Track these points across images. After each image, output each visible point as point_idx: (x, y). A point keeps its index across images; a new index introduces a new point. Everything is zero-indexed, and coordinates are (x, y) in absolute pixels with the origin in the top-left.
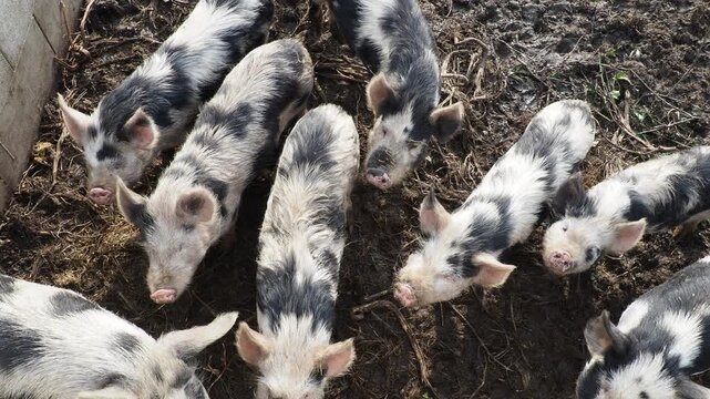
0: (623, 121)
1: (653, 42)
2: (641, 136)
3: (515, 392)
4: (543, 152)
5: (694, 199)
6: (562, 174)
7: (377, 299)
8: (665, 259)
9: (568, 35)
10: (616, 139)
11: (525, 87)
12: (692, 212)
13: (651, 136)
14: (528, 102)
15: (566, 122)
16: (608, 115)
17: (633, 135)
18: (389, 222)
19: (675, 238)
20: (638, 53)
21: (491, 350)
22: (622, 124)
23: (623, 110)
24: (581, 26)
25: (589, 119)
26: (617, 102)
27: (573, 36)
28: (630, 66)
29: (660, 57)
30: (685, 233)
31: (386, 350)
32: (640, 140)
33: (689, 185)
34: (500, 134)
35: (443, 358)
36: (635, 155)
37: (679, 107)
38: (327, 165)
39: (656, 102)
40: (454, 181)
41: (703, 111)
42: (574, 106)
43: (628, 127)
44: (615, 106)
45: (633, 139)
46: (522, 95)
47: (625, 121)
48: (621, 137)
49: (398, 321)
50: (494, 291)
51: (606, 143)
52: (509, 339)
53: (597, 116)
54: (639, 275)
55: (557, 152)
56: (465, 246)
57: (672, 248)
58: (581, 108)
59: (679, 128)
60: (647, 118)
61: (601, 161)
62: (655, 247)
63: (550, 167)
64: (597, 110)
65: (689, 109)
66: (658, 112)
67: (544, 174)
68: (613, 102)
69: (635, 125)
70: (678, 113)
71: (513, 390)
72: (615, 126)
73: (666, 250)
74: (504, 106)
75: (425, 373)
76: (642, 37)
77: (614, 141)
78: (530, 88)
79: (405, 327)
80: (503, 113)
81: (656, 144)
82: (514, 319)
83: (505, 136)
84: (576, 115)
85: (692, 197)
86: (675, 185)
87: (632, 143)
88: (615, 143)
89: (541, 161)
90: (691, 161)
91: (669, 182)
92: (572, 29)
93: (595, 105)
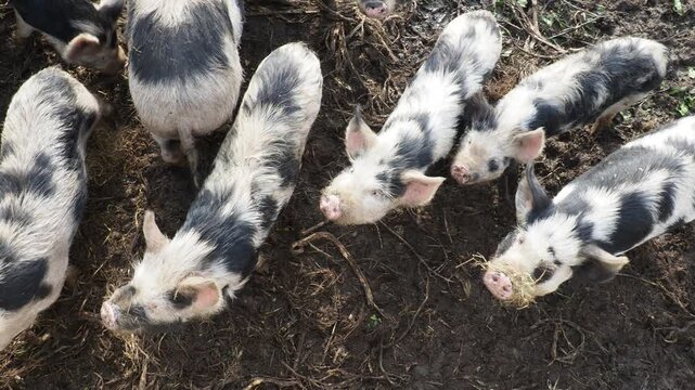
0: (532, 28)
2: (551, 41)
3: (458, 302)
4: (453, 67)
5: (603, 94)
6: (474, 85)
7: (315, 231)
8: (586, 156)
10: (528, 46)
11: (435, 6)
12: (604, 107)
13: (561, 40)
14: (440, 20)
15: (471, 34)
16: (518, 24)
17: (544, 40)
18: (317, 155)
19: (593, 135)
21: (431, 265)
22: (531, 31)
23: (531, 17)
25: (494, 29)
26: (526, 10)
30: (601, 129)
31: (330, 279)
32: (551, 44)
33: (596, 81)
34: (416, 55)
35: (386, 279)
36: (547, 60)
37: (585, 8)
38: (290, 109)
39: (562, 7)
40: (375, 106)
41: (607, 9)
42: (478, 17)
43: (538, 33)
44: (523, 14)
45: (544, 44)
46: (433, 13)
47: (534, 28)
48: (532, 44)
49: (338, 249)
50: (427, 208)
51: (519, 52)
52: (446, 252)
53: (508, 26)
54: (562, 174)
55: (465, 65)
56: (393, 164)
57: (591, 144)
58: (485, 19)
59: (586, 29)
60: (555, 22)
61: (516, 70)
62: (576, 146)
63: (461, 81)
64: (507, 20)
65: (594, 9)
66: (565, 15)
67: (456, 88)
68: (521, 11)
69: (545, 31)
70: (584, 14)
71: (456, 300)
72: (525, 34)
73: (586, 147)
74: (416, 27)
75: (370, 296)
77: (526, 48)
78: (440, 6)
79: (345, 255)
80: (416, 34)
81: (566, 46)
82: (450, 231)
83: (421, 56)
84: (481, 26)
85: (600, 92)
86: (583, 82)
87: (544, 48)
88: (527, 50)
89: (452, 75)
90: (596, 57)
91: (576, 80)
93: (505, 15)
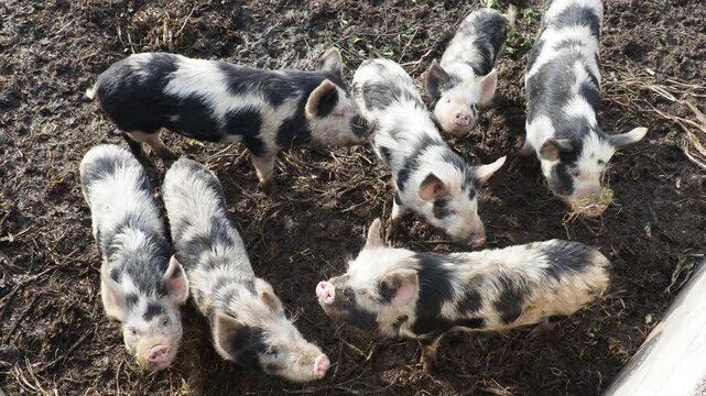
1: (344, 10)
9: (296, 44)
20: (345, 22)
24: (296, 33)
27: (300, 43)
28: (350, 32)
29: (358, 14)
37: (400, 31)
76: (335, 12)
92: (293, 39)
